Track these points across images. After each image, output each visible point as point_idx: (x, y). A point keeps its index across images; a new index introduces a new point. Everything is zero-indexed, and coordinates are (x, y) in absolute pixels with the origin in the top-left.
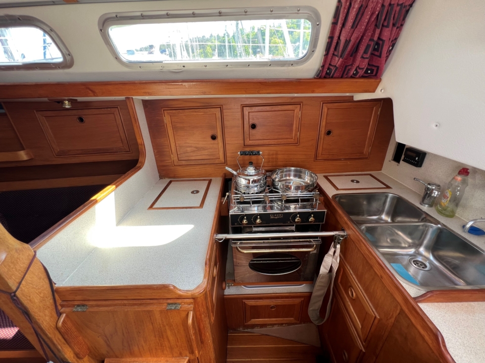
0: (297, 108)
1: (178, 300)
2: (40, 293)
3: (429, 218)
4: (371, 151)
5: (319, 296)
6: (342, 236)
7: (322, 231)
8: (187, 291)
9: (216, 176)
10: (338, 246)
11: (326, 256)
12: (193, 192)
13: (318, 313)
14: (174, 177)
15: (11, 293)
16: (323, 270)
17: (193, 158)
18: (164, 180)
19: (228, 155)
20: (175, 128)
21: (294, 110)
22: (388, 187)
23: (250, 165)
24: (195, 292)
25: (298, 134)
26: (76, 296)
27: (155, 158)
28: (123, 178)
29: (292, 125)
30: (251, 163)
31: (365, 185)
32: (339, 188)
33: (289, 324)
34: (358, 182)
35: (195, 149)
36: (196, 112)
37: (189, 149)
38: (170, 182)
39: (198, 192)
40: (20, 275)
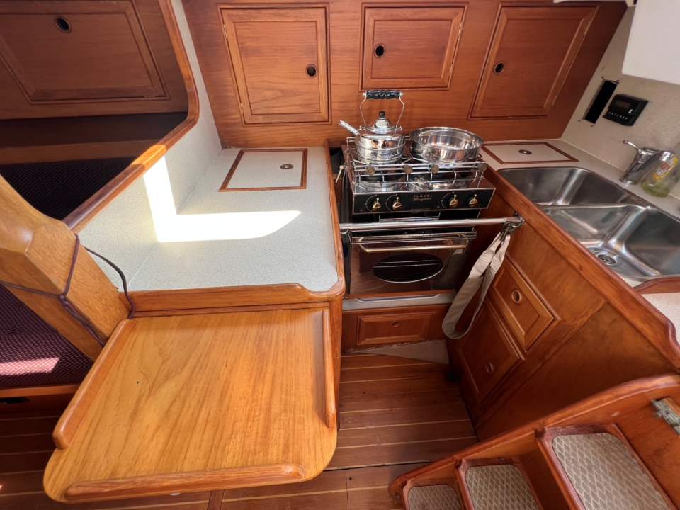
0: (457, 14)
1: (307, 304)
2: (101, 298)
3: (633, 198)
4: (555, 103)
5: (460, 307)
6: (517, 224)
7: (481, 217)
8: (319, 292)
9: (313, 145)
10: (508, 238)
11: (484, 253)
12: (283, 167)
13: (454, 327)
14: (246, 145)
15: (59, 296)
16: (475, 272)
17: (276, 111)
18: (229, 151)
19: (335, 106)
20: (243, 50)
21: (451, 20)
22: (573, 160)
23: (381, 117)
24: (331, 293)
25: (452, 68)
26: (154, 304)
27: (212, 110)
28: (173, 136)
29: (444, 50)
30: (382, 114)
31: (539, 156)
32: (504, 161)
33: (411, 342)
34: (529, 153)
35: (280, 94)
36: (280, 15)
37: (268, 93)
38: (241, 154)
39: (290, 167)
40: (64, 269)
